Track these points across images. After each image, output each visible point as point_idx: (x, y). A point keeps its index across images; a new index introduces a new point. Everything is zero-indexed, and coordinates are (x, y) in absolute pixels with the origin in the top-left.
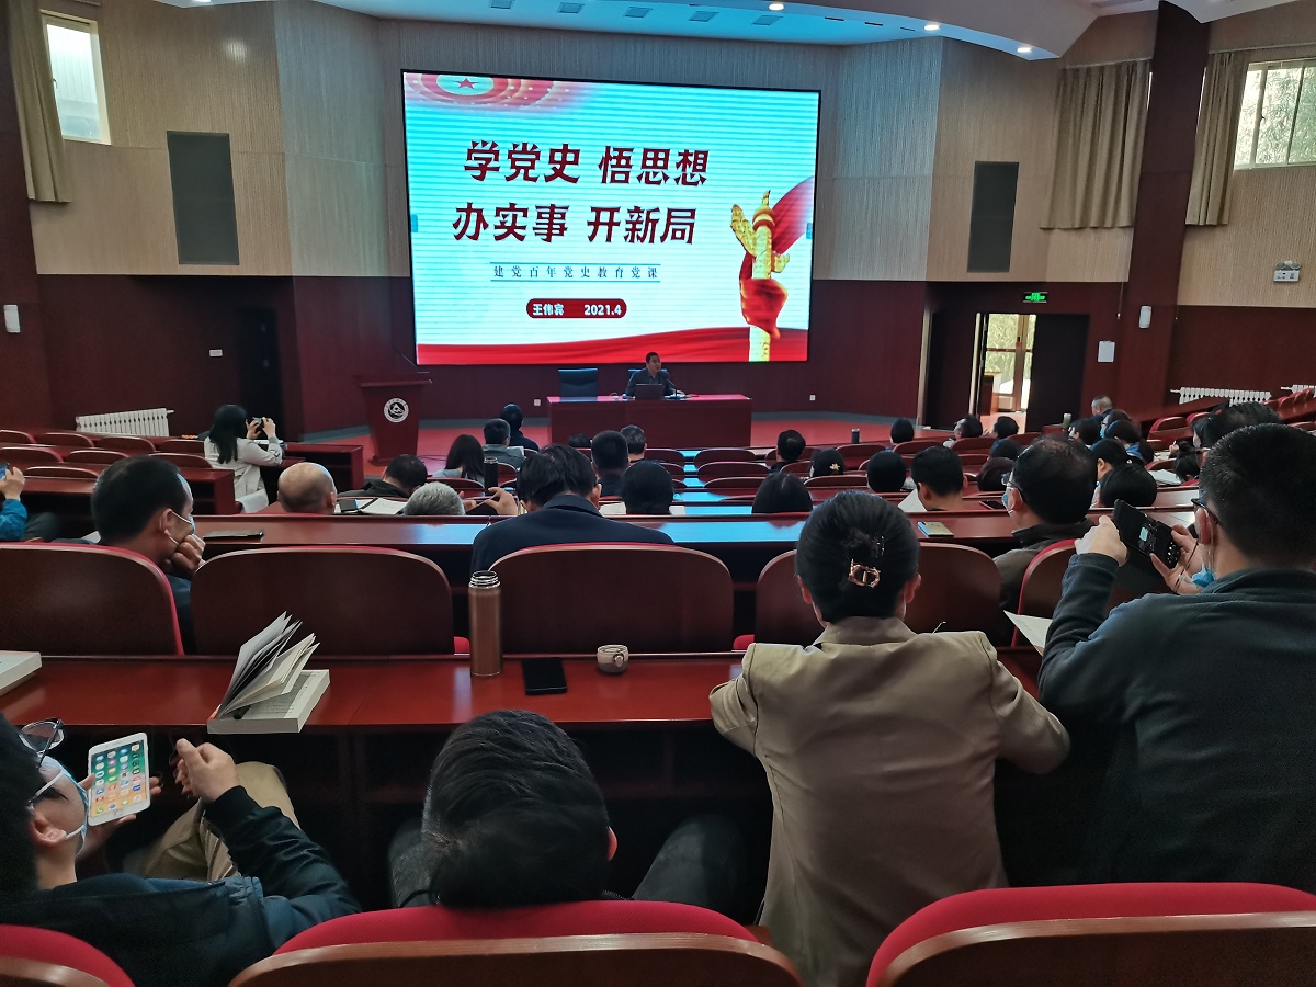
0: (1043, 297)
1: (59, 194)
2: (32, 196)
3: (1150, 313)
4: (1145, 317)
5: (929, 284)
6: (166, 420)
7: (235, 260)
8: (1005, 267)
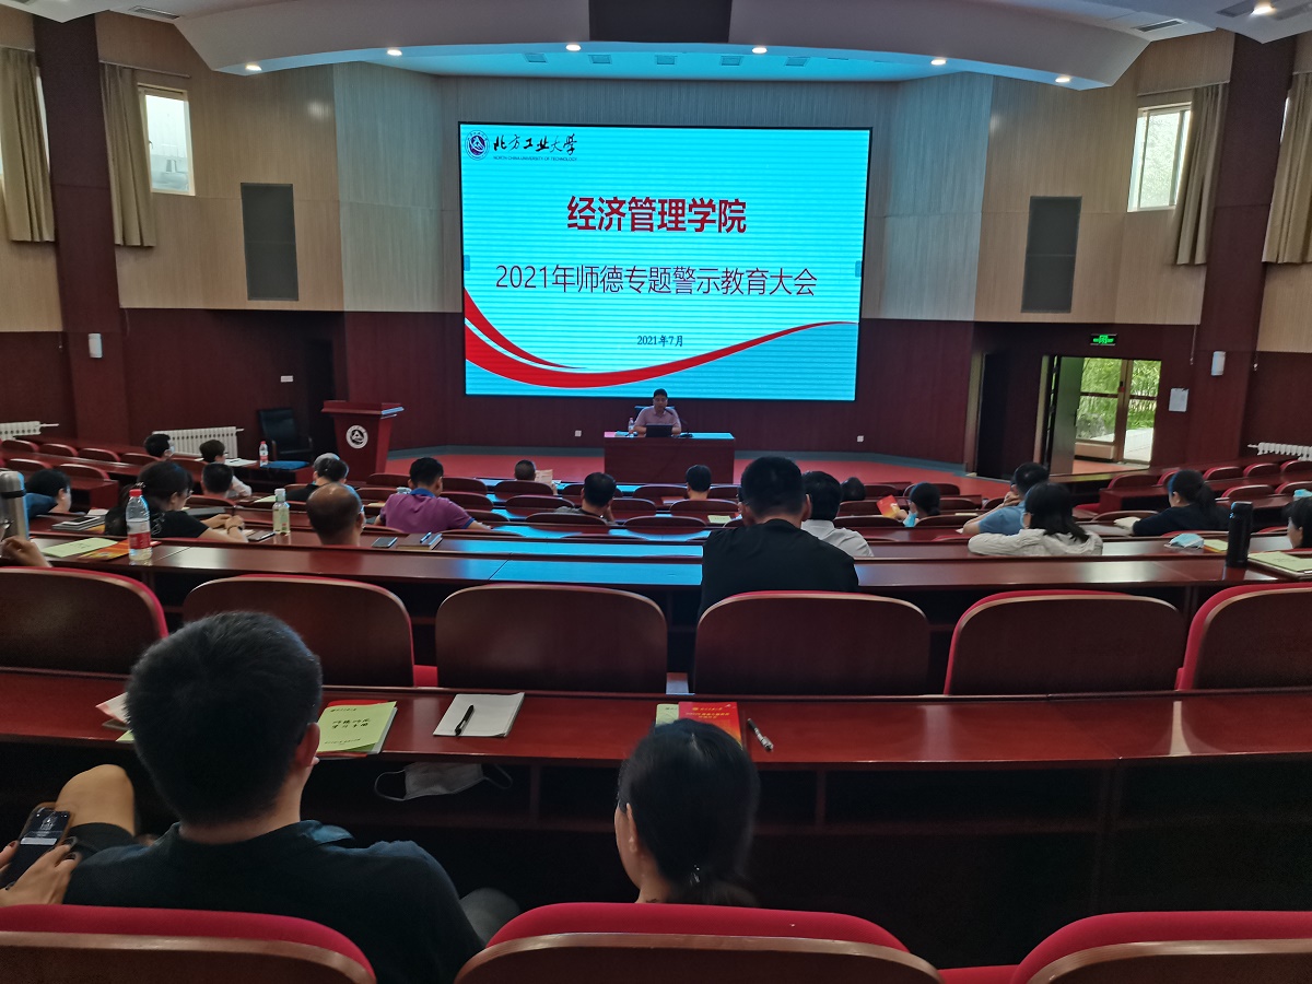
0: (1112, 340)
1: (145, 239)
2: (118, 241)
3: (1223, 359)
4: (1218, 363)
5: (977, 324)
6: (235, 438)
7: (294, 296)
8: (1066, 306)
